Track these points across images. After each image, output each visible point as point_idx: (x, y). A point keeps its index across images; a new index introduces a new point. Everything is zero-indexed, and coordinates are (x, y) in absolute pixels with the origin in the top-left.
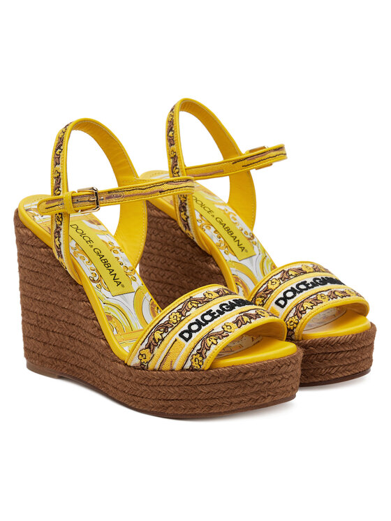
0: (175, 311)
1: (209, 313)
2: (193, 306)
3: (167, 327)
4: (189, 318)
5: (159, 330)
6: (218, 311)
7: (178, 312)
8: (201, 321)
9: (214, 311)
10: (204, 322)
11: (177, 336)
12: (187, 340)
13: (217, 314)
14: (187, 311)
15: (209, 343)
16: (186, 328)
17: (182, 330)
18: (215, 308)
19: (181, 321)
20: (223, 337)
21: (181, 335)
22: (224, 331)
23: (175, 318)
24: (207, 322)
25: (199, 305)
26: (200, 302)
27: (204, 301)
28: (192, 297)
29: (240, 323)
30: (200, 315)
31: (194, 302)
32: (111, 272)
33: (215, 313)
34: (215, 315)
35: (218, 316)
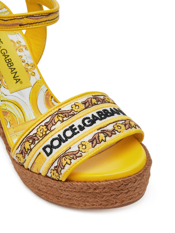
0: (43, 124)
1: (72, 128)
2: (59, 120)
3: (34, 139)
4: (53, 132)
5: (28, 141)
6: (79, 126)
7: (45, 125)
8: (63, 137)
10: (64, 139)
11: (41, 150)
12: (48, 155)
13: (78, 130)
14: (53, 125)
15: (64, 163)
16: (48, 143)
17: (45, 145)
18: (77, 122)
19: (46, 135)
20: (77, 157)
21: (44, 149)
22: (79, 151)
23: (42, 132)
24: (67, 138)
25: (65, 119)
26: (66, 116)
27: (70, 114)
28: (60, 109)
29: (95, 142)
30: (63, 130)
31: (60, 115)
32: (12, 71)
33: (76, 129)
34: (76, 131)
35: (78, 132)
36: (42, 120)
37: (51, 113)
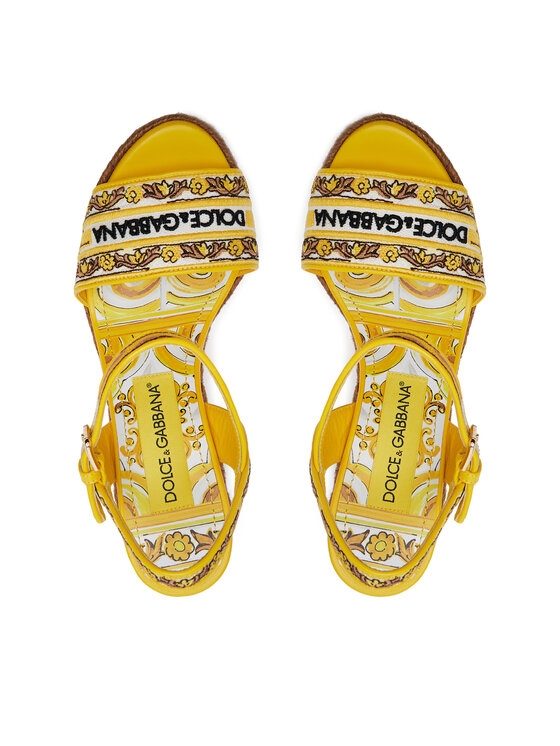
0: (445, 270)
1: (420, 232)
2: (426, 255)
3: (466, 264)
4: (443, 248)
6: (409, 226)
7: (444, 265)
8: (437, 232)
9: (413, 230)
10: (438, 227)
11: (469, 245)
13: (415, 223)
14: (436, 256)
17: (460, 244)
19: (452, 253)
20: (444, 191)
22: (436, 196)
23: (454, 262)
24: (435, 225)
25: (417, 251)
26: (414, 254)
27: (407, 252)
28: (412, 269)
29: (410, 190)
30: (431, 239)
31: (419, 261)
32: (405, 406)
33: (416, 227)
34: (418, 223)
35: (417, 220)
36: (442, 276)
37: (427, 274)
